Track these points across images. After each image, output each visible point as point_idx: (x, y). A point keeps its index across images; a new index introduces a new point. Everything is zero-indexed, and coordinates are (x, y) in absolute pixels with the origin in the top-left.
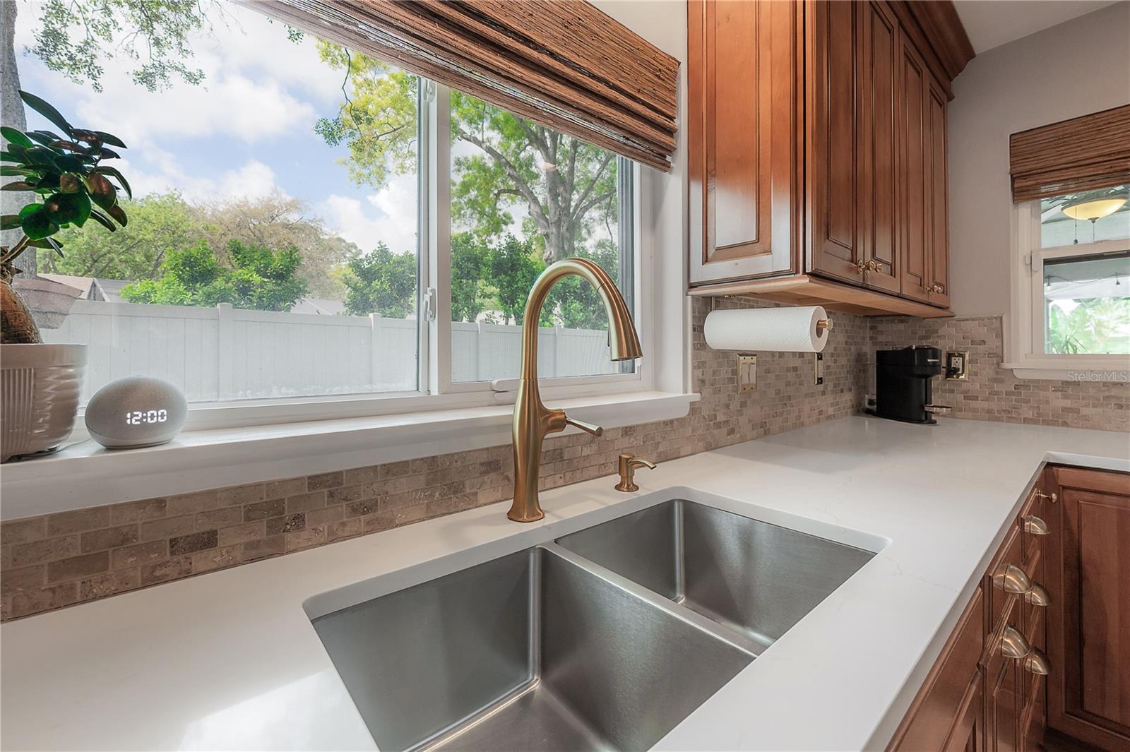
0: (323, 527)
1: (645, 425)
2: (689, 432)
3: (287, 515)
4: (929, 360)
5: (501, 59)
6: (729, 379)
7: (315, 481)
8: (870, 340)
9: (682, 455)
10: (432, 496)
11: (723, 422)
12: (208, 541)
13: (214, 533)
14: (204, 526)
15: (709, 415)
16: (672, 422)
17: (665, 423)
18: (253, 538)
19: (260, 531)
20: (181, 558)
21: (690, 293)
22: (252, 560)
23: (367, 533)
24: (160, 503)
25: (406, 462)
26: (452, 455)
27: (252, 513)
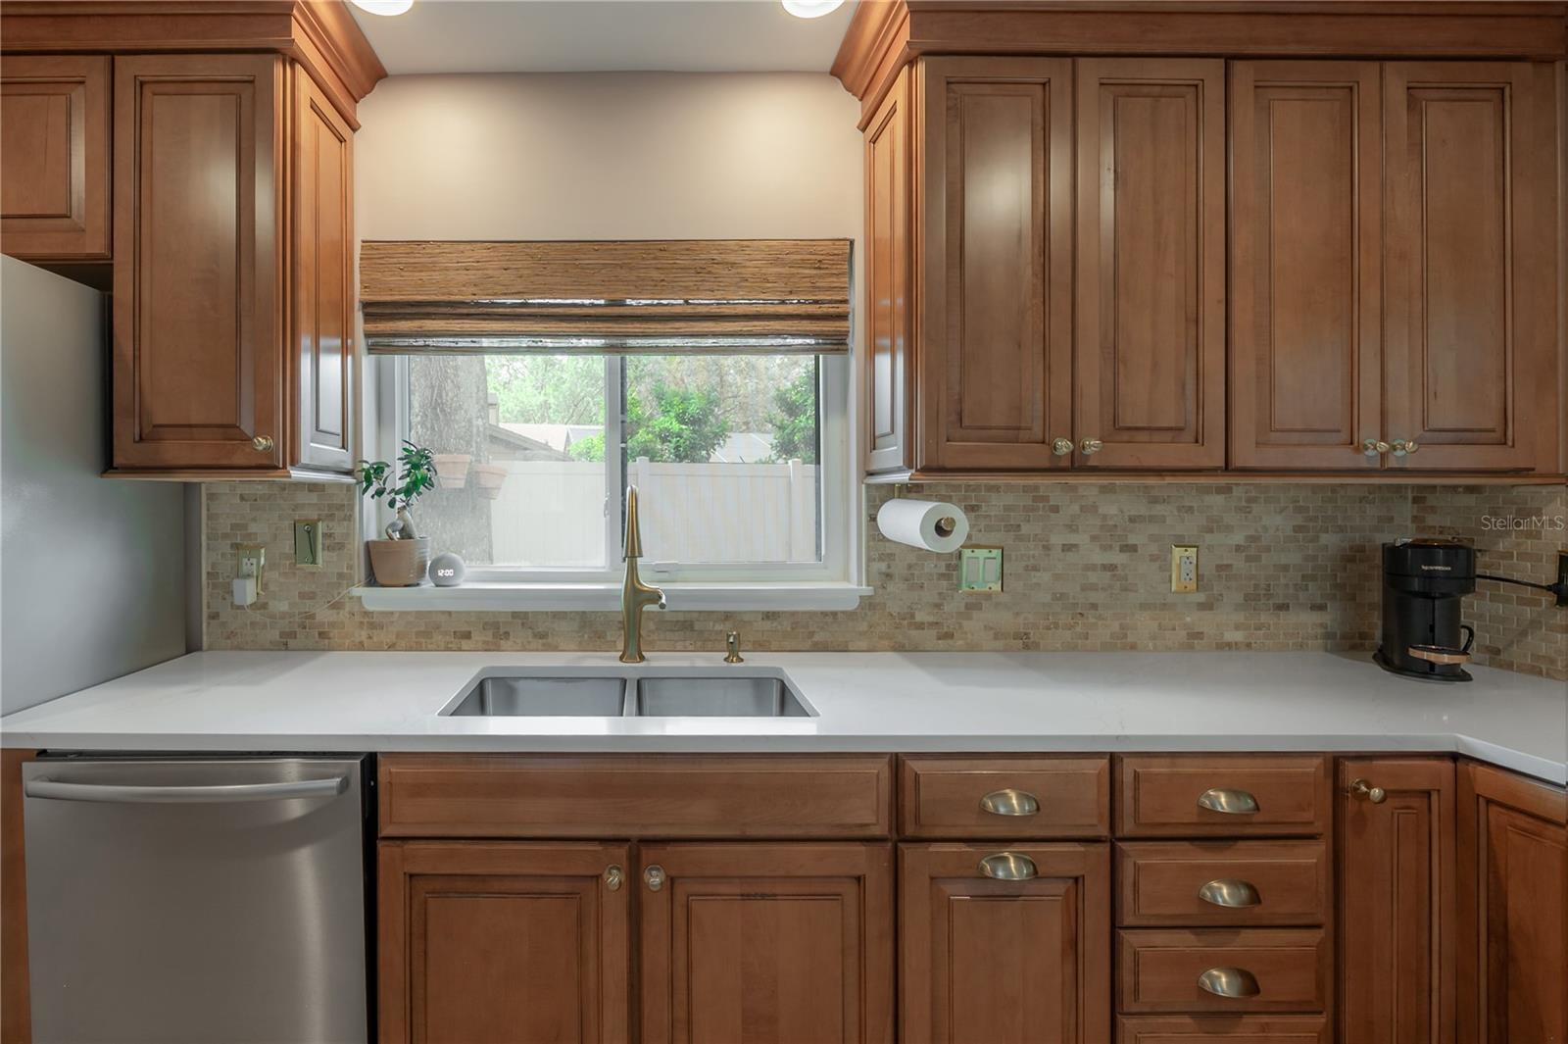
0: (519, 641)
1: (793, 614)
2: (864, 627)
3: (502, 631)
4: (1423, 567)
5: (638, 325)
6: (943, 575)
7: (515, 615)
8: (1413, 522)
9: (851, 648)
10: (583, 636)
11: (928, 623)
12: (467, 636)
13: (470, 632)
14: (465, 628)
15: (899, 613)
16: (834, 614)
17: (825, 614)
18: (487, 639)
19: (489, 636)
20: (456, 640)
21: (865, 481)
22: (486, 650)
23: (542, 651)
24: (450, 613)
25: (565, 613)
26: (597, 612)
27: (486, 626)
